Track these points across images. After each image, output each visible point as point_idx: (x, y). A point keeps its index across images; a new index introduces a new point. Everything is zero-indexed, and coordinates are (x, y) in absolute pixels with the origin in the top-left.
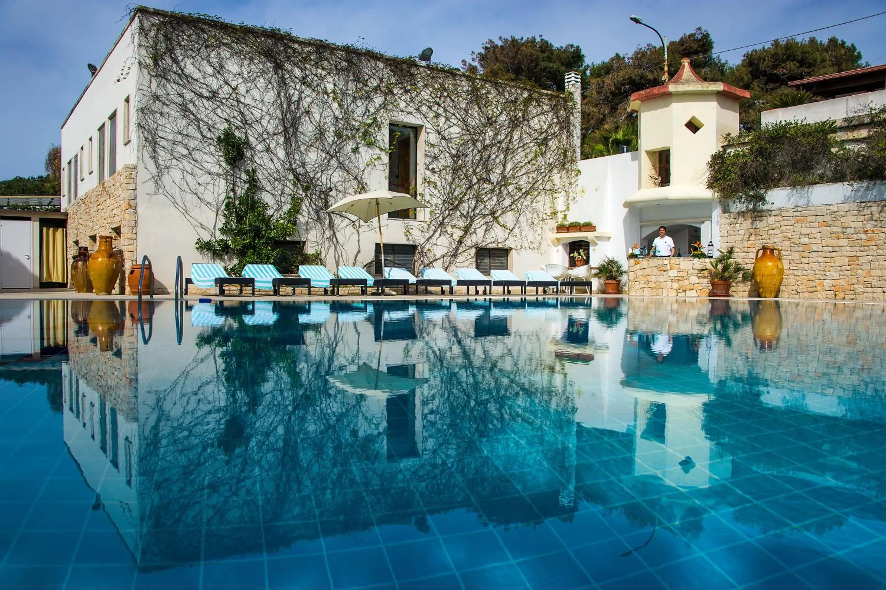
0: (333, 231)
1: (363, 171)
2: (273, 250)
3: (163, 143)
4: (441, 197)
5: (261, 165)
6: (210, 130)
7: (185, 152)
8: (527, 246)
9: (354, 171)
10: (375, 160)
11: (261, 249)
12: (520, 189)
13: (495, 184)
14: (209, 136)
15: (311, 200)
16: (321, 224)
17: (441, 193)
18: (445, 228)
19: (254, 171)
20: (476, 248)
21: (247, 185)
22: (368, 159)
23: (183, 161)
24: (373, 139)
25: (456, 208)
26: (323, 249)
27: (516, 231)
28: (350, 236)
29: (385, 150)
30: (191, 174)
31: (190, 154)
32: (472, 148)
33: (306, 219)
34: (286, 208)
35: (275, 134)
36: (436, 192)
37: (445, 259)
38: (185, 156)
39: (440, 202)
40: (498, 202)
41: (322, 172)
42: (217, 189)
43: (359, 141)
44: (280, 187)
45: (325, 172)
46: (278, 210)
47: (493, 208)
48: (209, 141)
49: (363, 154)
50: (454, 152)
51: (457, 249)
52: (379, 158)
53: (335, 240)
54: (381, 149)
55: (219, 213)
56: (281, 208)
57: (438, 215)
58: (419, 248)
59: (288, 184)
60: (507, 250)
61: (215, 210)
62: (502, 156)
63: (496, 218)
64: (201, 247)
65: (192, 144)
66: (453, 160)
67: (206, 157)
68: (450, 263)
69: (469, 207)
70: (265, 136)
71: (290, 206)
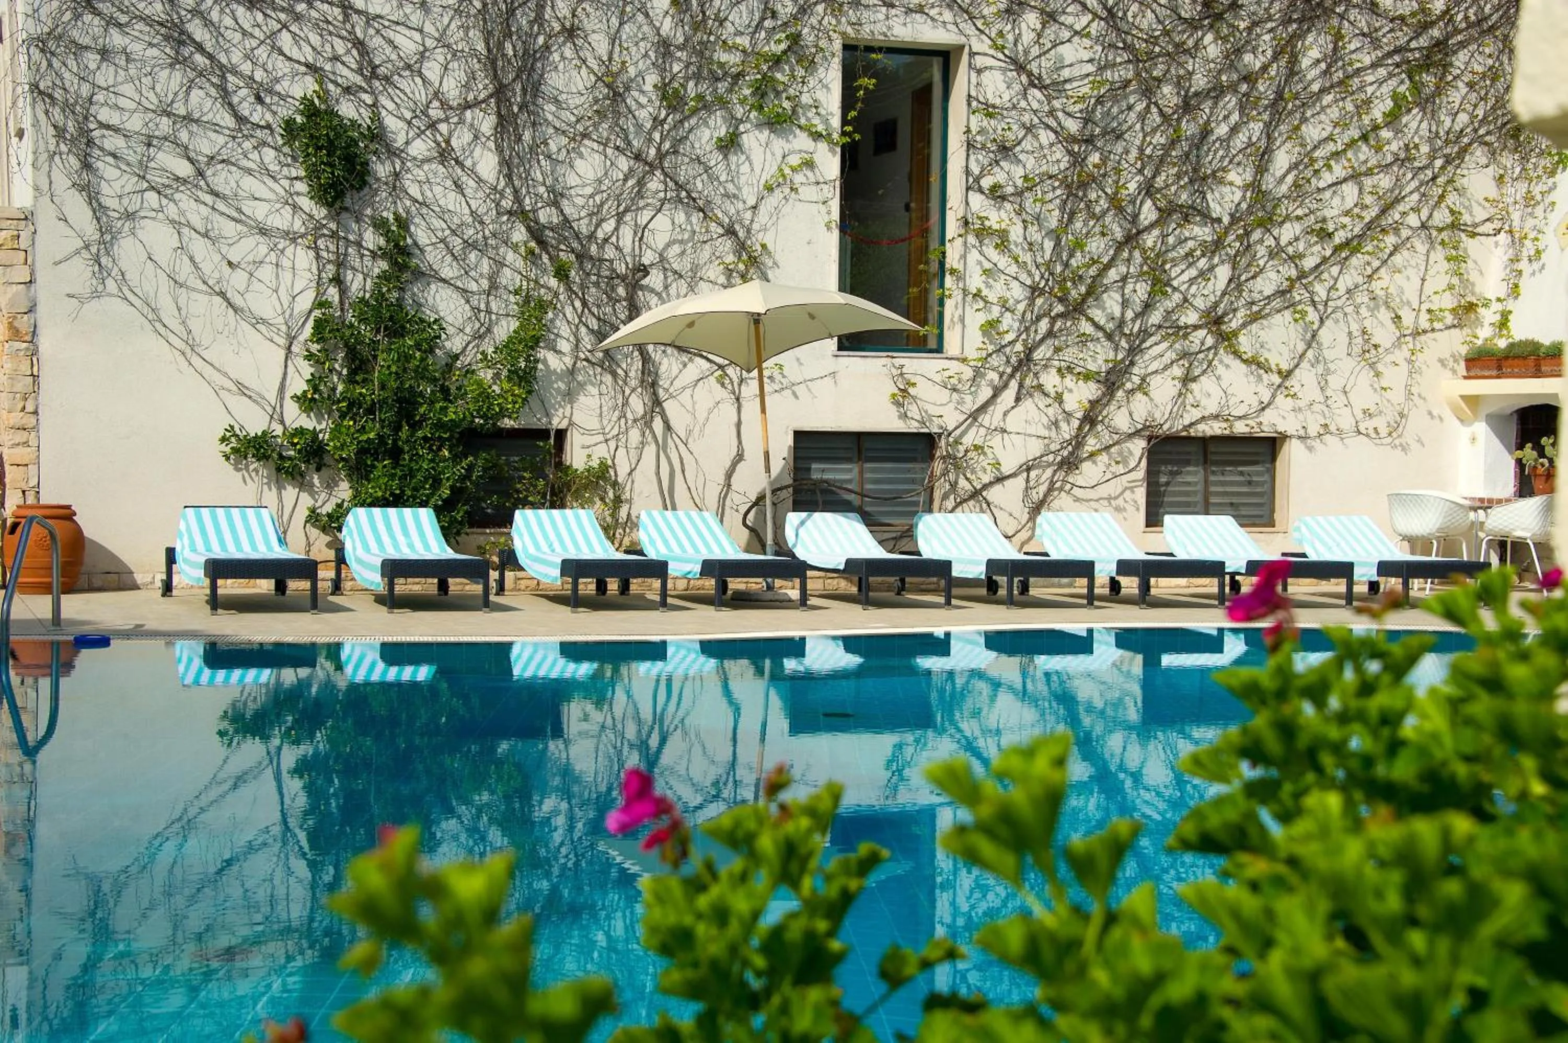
0: (655, 394)
1: (755, 208)
2: (456, 458)
3: (113, 142)
4: (1024, 277)
5: (424, 204)
6: (259, 99)
7: (184, 169)
8: (1346, 423)
9: (725, 210)
10: (794, 170)
11: (415, 457)
12: (1324, 235)
13: (1226, 220)
14: (255, 118)
15: (584, 304)
16: (614, 375)
17: (1022, 265)
18: (1036, 375)
19: (403, 224)
20: (1149, 439)
21: (384, 265)
22: (771, 169)
23: (177, 196)
24: (786, 104)
25: (1077, 310)
26: (621, 452)
27: (1305, 377)
28: (710, 412)
29: (828, 138)
30: (206, 235)
31: (201, 173)
32: (1140, 107)
33: (568, 361)
34: (505, 329)
35: (467, 106)
36: (1003, 261)
37: (1033, 474)
38: (185, 181)
39: (1017, 292)
40: (1236, 284)
41: (620, 217)
42: (287, 276)
43: (739, 112)
44: (485, 266)
45: (628, 218)
46: (479, 337)
47: (1216, 305)
48: (258, 133)
49: (757, 155)
50: (1073, 126)
51: (1078, 441)
52: (809, 164)
53: (658, 424)
54: (817, 136)
55: (294, 349)
56: (489, 330)
57: (1010, 337)
58: (943, 443)
59: (510, 256)
60: (1273, 440)
61: (282, 341)
62: (1256, 128)
63: (1226, 339)
64: (235, 451)
65: (206, 144)
66: (1070, 153)
67: (250, 184)
68: (1050, 490)
69: (1125, 304)
70: (435, 112)
71: (514, 324)
